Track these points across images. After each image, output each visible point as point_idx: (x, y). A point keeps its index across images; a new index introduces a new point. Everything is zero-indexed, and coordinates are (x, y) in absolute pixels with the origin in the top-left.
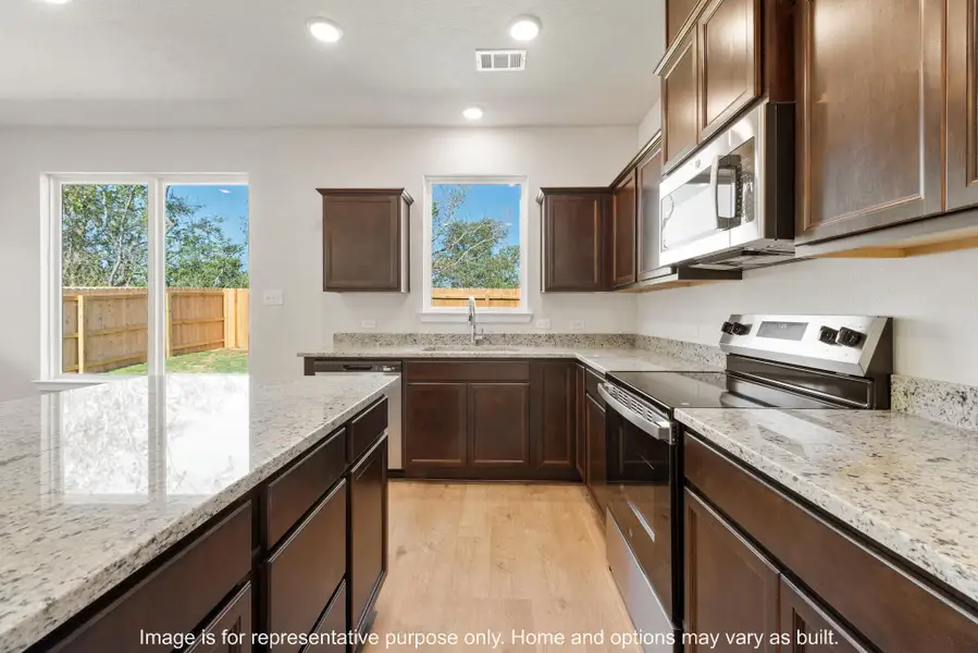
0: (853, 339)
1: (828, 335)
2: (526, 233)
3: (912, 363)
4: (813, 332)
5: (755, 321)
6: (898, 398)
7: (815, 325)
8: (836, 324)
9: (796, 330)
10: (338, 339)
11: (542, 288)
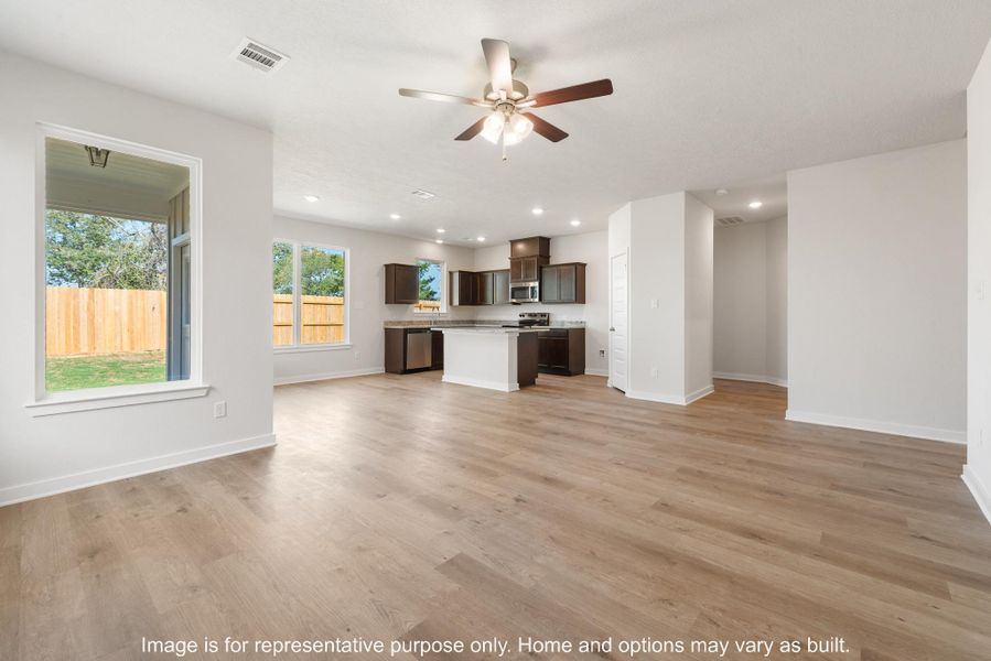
10: (386, 323)
11: (451, 303)
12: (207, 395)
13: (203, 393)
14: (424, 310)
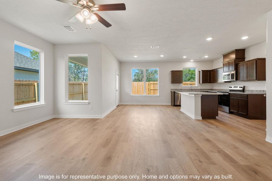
0: (242, 87)
1: (240, 87)
2: (197, 77)
3: (246, 89)
4: (239, 87)
5: (233, 87)
6: (245, 91)
7: (239, 86)
8: (240, 86)
9: (237, 87)
10: (171, 90)
11: (200, 83)
12: (89, 104)
13: (88, 104)
14: (186, 86)
